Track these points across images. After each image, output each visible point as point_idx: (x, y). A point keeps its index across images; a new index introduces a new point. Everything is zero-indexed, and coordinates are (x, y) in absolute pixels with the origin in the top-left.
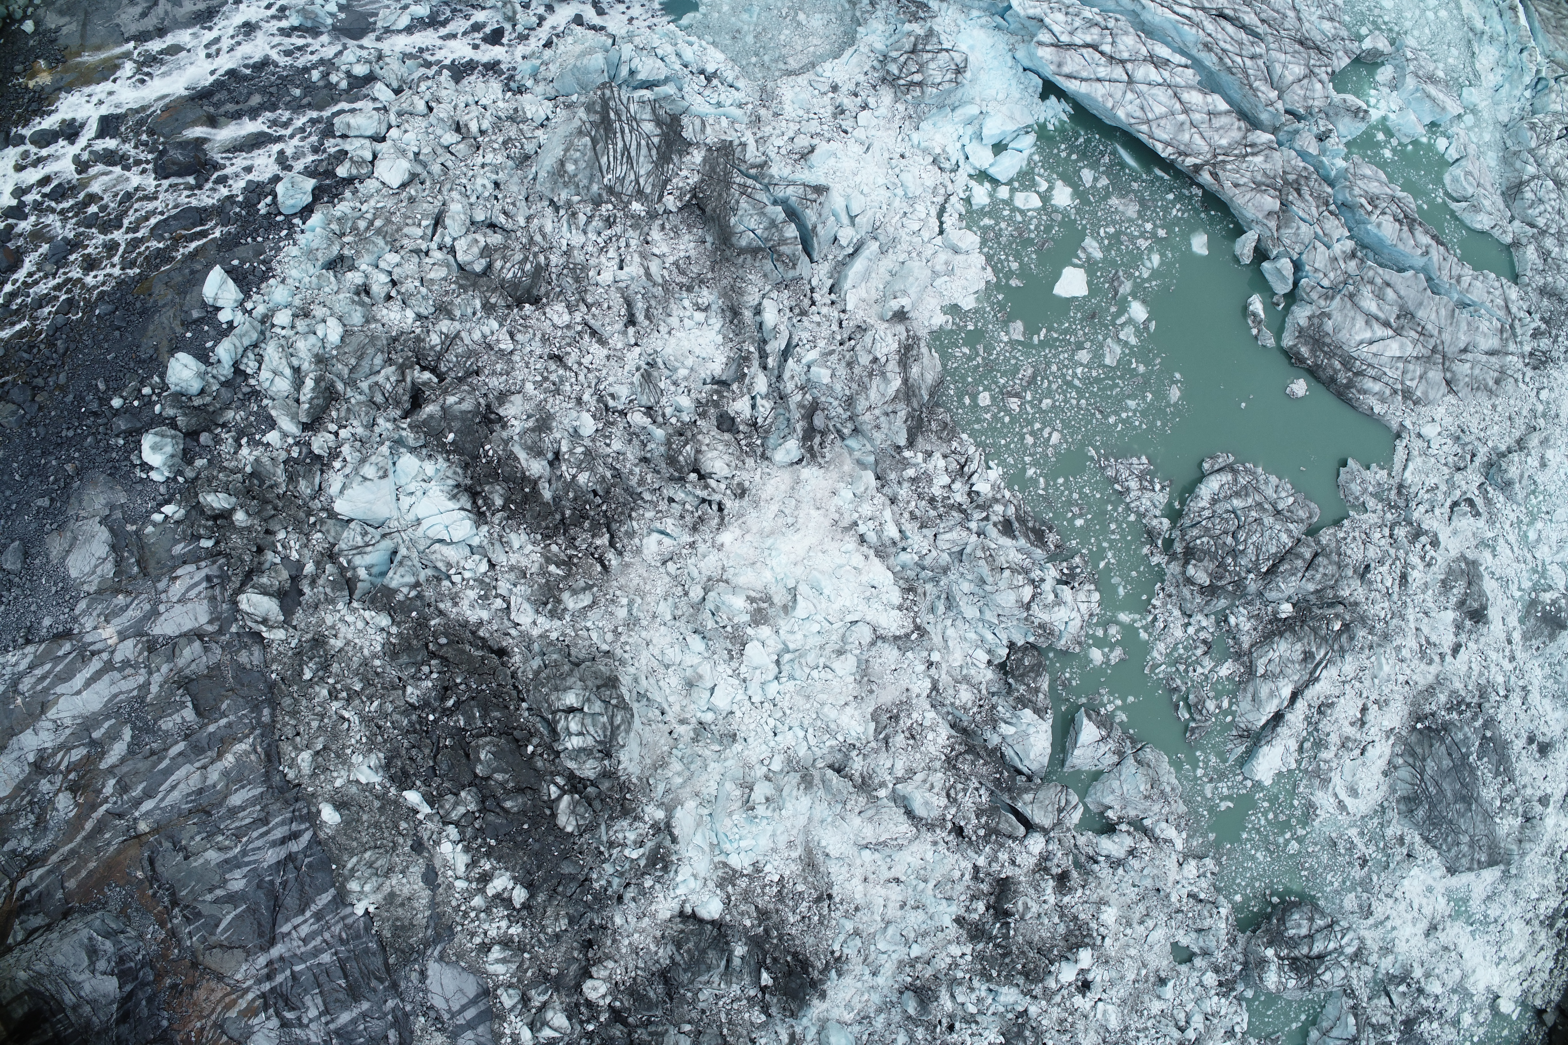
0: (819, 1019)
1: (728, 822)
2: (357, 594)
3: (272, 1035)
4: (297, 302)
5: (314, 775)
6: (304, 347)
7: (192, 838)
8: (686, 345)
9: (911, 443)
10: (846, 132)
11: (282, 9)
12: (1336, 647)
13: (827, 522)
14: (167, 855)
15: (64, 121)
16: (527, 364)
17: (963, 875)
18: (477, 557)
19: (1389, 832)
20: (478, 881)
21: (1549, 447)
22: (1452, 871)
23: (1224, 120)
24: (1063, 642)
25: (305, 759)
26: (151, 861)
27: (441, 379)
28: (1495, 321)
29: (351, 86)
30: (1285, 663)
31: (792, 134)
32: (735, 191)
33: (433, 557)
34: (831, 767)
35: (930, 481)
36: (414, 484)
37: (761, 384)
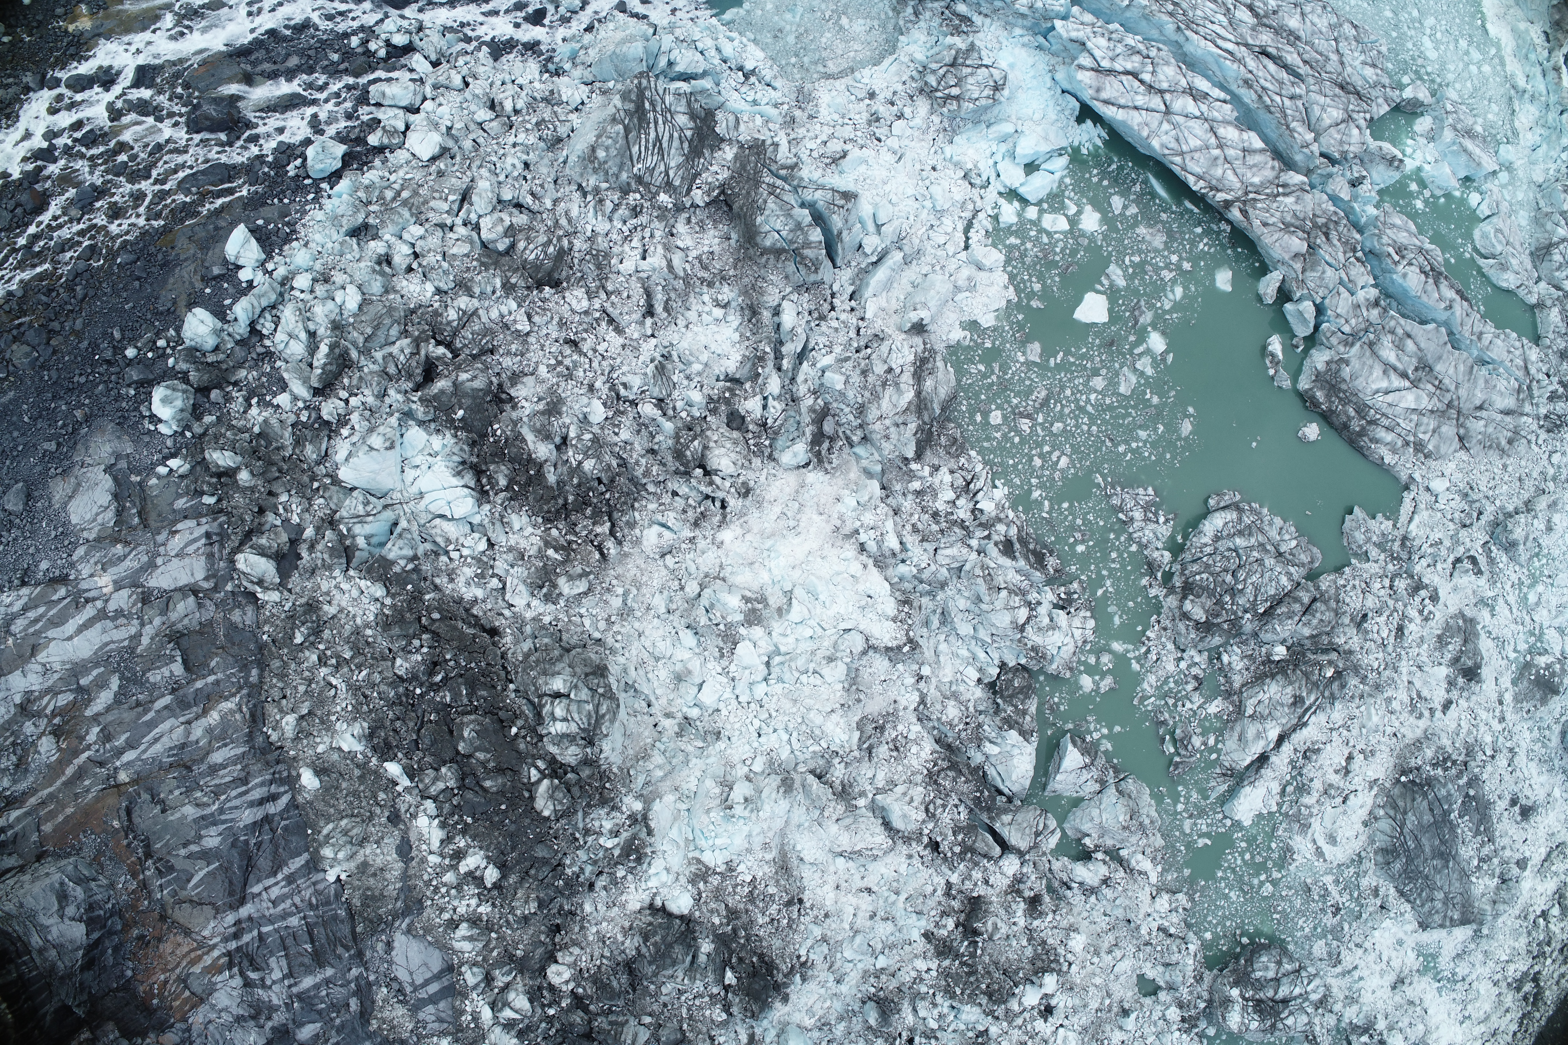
0: (779, 1022)
1: (705, 819)
2: (355, 562)
3: (235, 993)
4: (318, 266)
5: (297, 739)
6: (322, 313)
7: (171, 792)
8: (703, 340)
9: (919, 456)
10: (879, 140)
12: (1327, 694)
13: (829, 528)
14: (145, 807)
15: (100, 68)
16: (542, 346)
17: (935, 891)
18: (476, 535)
19: (1365, 882)
20: (452, 857)
21: (1557, 511)
22: (1424, 926)
23: (1258, 158)
24: (1054, 666)
25: (290, 720)
26: (129, 812)
27: (456, 356)
28: (1512, 381)
29: (389, 55)
30: (1274, 705)
31: (824, 137)
32: (763, 190)
33: (433, 532)
34: (812, 772)
35: (935, 496)
36: (420, 457)
37: (774, 385)
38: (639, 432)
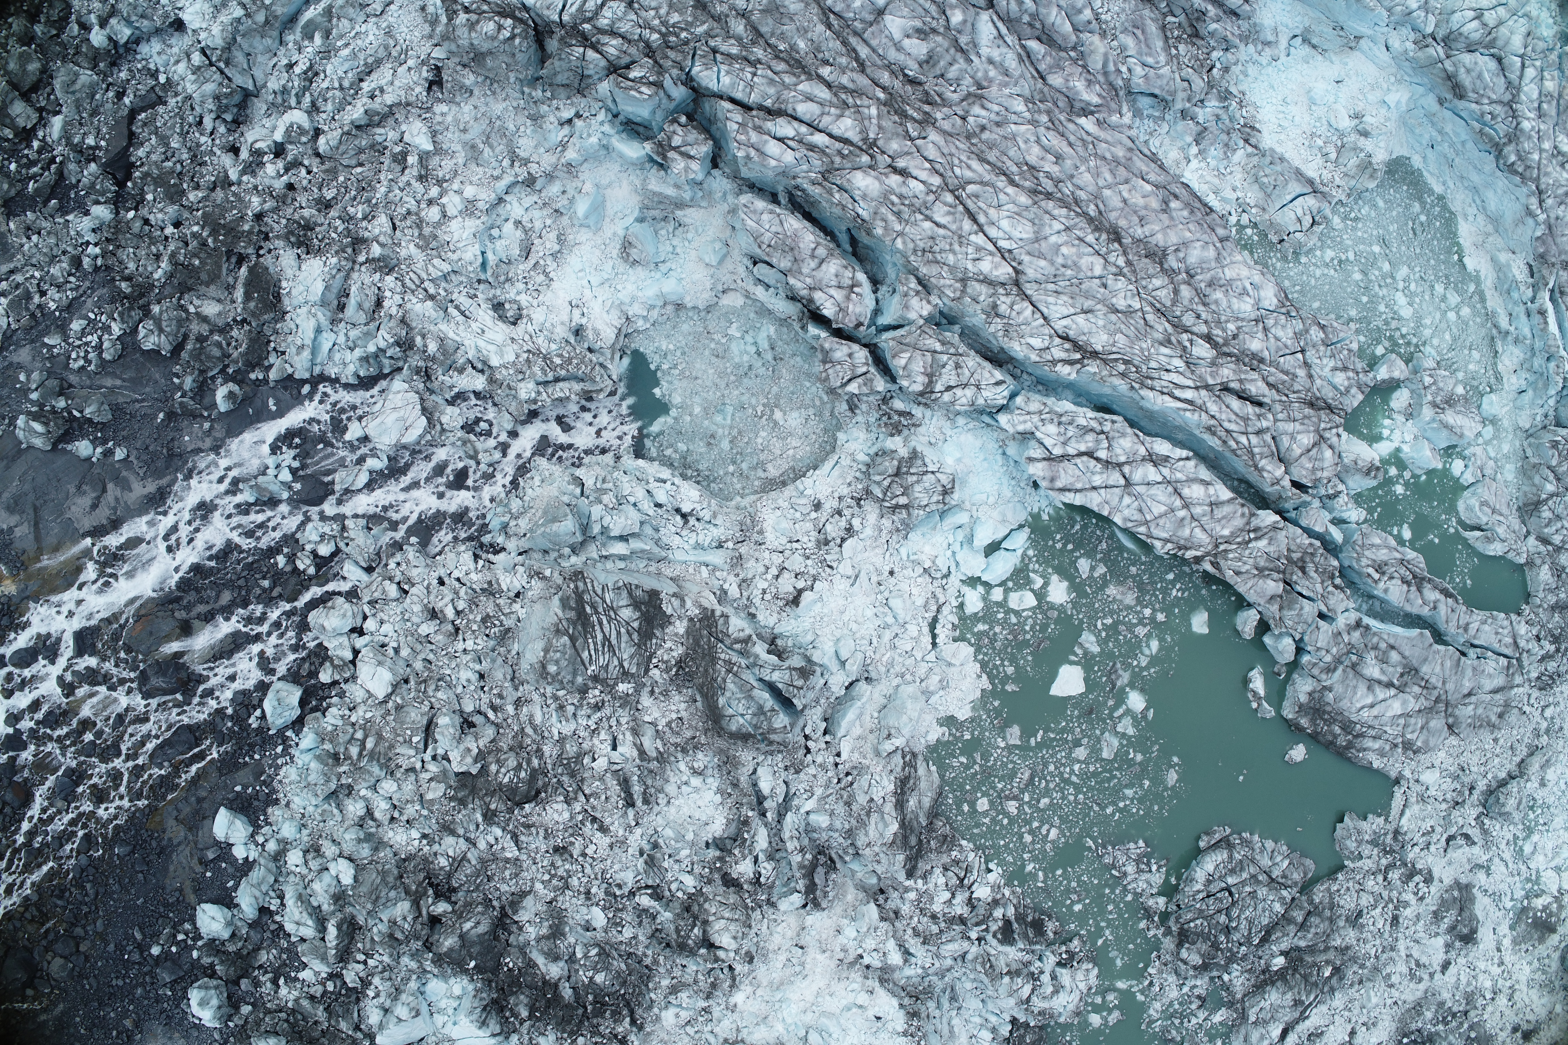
4: (306, 839)
6: (321, 887)
8: (686, 811)
9: (911, 871)
10: (831, 567)
11: (235, 482)
12: (1326, 989)
13: (834, 963)
15: (39, 635)
16: (534, 859)
21: (1549, 767)
23: (1226, 509)
24: (1062, 1019)
28: (1501, 660)
29: (318, 567)
30: (1276, 1009)
32: (721, 668)
35: (931, 899)
36: (445, 1001)
37: (762, 840)
38: (640, 924)
